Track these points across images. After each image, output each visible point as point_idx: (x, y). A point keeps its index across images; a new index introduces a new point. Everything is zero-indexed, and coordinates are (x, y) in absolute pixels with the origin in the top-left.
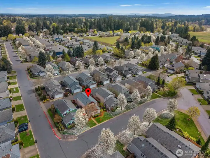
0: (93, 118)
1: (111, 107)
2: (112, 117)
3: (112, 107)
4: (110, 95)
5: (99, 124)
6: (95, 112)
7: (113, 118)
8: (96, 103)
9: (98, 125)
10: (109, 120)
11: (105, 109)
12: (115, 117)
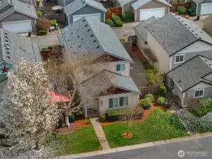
0: (101, 120)
1: (192, 94)
2: (181, 135)
3: (198, 93)
4: (200, 43)
5: (114, 150)
6: (111, 101)
7: (186, 139)
8: (128, 67)
9: (107, 150)
10: (163, 142)
11: (161, 99)
12: (198, 136)
